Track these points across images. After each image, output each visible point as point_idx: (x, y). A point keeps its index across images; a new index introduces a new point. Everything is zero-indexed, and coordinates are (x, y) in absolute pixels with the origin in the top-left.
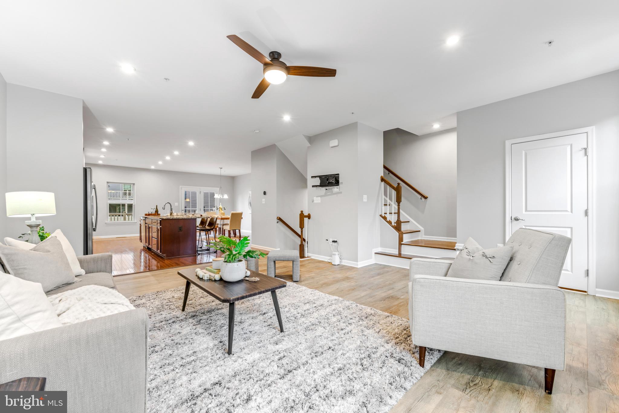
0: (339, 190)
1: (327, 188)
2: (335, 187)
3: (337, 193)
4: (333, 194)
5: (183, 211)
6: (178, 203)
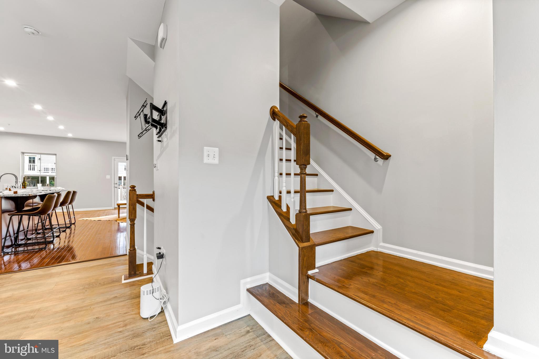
0: (167, 140)
3: (166, 147)
4: (164, 149)
5: (116, 184)
6: (109, 176)
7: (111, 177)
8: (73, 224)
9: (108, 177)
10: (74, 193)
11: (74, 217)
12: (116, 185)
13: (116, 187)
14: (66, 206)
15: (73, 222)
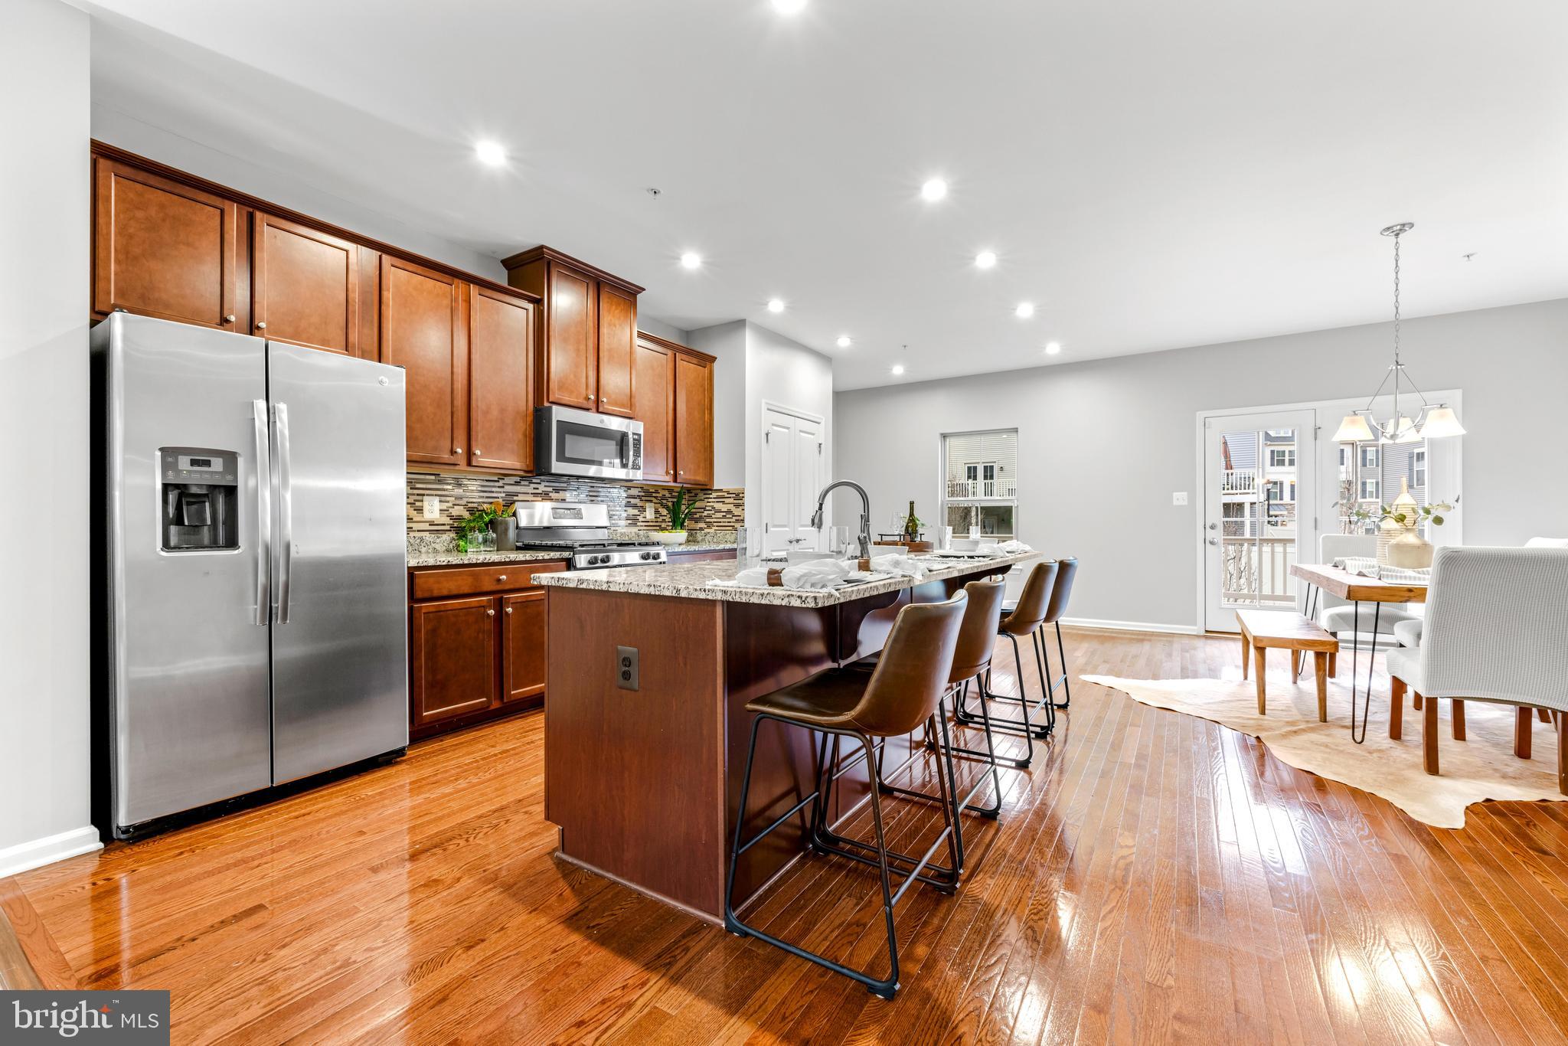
5: (1213, 527)
6: (1186, 493)
7: (1192, 499)
8: (1059, 707)
9: (1180, 498)
10: (1065, 567)
11: (1066, 679)
12: (1210, 534)
13: (1212, 543)
14: (1034, 633)
15: (1059, 698)
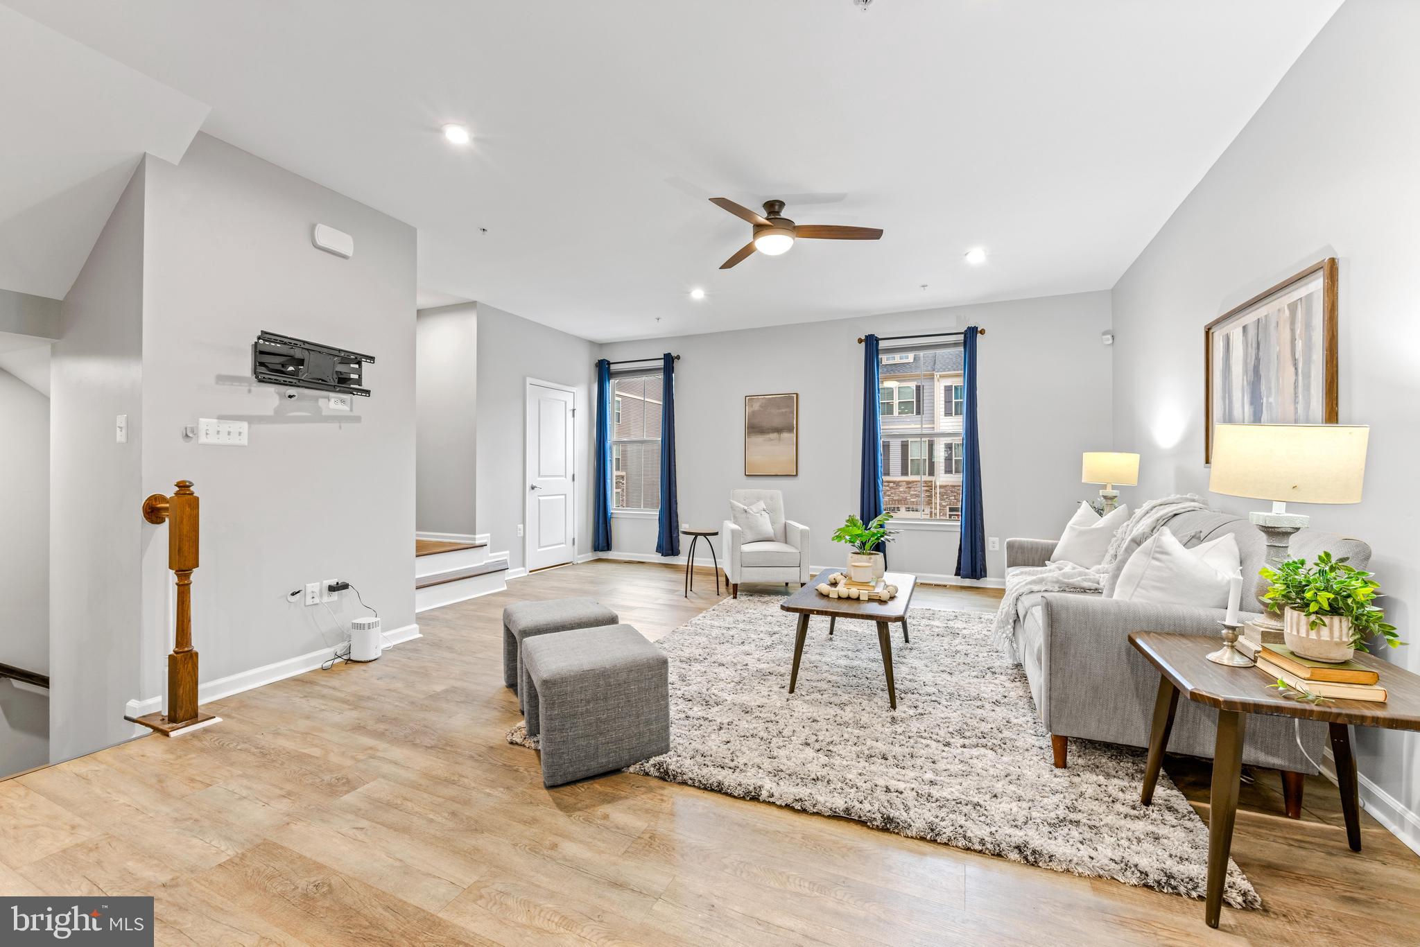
0: (351, 410)
1: (292, 391)
2: (332, 394)
3: (338, 419)
4: (320, 418)
